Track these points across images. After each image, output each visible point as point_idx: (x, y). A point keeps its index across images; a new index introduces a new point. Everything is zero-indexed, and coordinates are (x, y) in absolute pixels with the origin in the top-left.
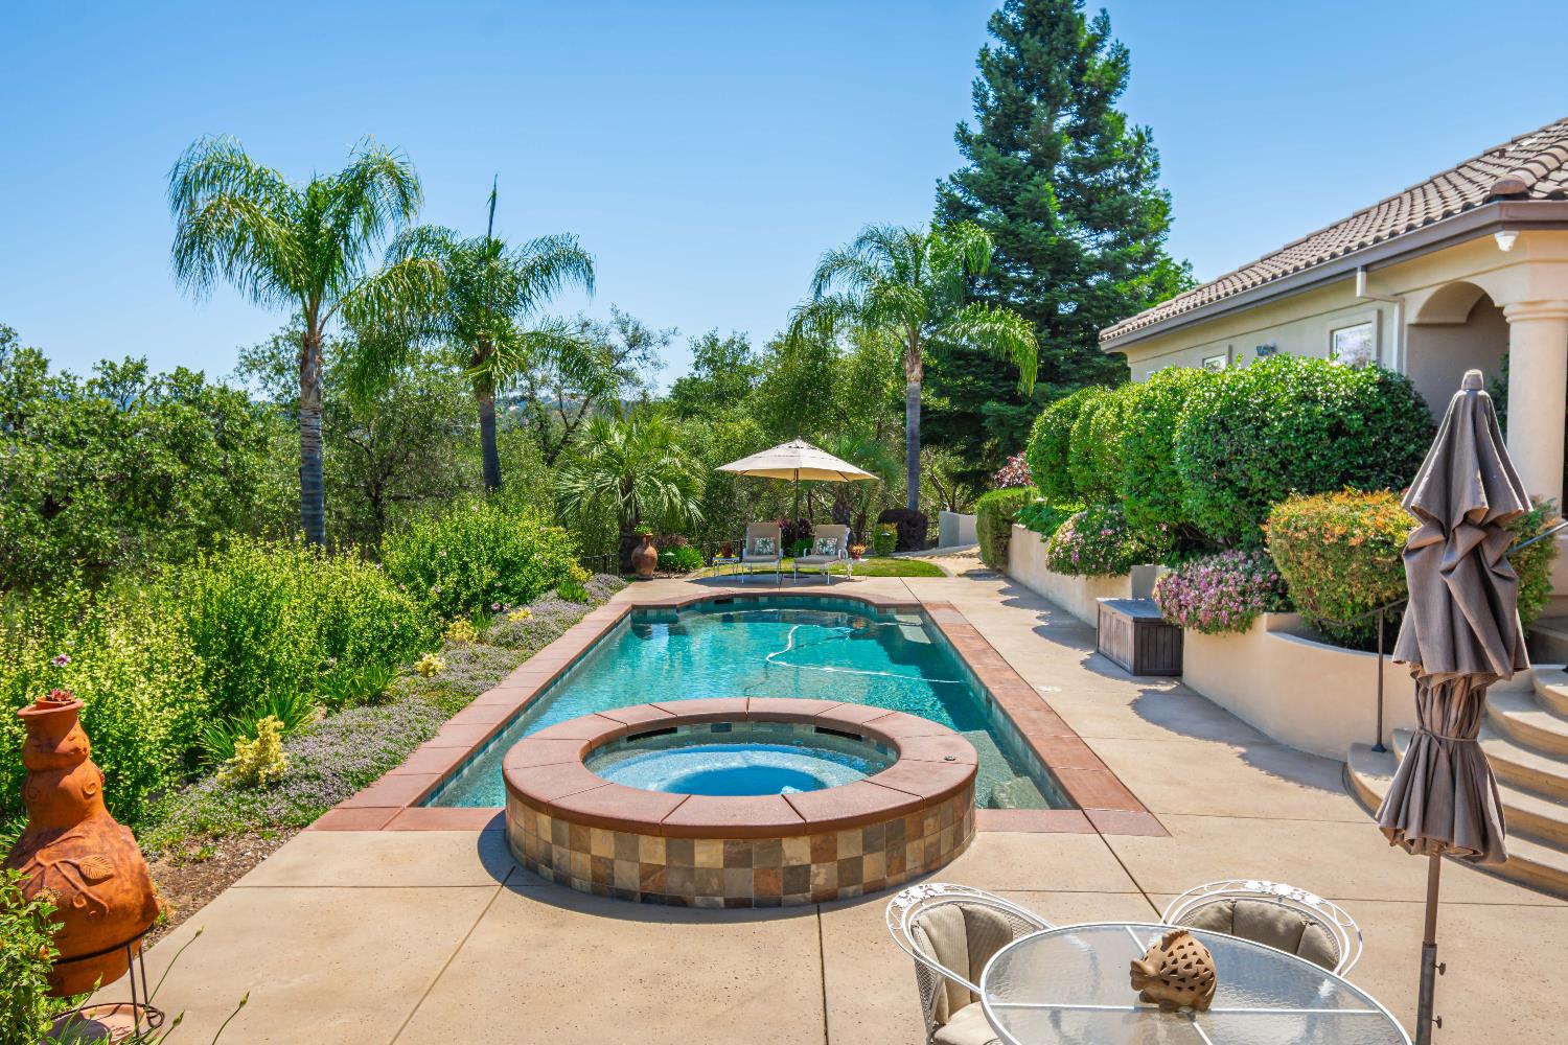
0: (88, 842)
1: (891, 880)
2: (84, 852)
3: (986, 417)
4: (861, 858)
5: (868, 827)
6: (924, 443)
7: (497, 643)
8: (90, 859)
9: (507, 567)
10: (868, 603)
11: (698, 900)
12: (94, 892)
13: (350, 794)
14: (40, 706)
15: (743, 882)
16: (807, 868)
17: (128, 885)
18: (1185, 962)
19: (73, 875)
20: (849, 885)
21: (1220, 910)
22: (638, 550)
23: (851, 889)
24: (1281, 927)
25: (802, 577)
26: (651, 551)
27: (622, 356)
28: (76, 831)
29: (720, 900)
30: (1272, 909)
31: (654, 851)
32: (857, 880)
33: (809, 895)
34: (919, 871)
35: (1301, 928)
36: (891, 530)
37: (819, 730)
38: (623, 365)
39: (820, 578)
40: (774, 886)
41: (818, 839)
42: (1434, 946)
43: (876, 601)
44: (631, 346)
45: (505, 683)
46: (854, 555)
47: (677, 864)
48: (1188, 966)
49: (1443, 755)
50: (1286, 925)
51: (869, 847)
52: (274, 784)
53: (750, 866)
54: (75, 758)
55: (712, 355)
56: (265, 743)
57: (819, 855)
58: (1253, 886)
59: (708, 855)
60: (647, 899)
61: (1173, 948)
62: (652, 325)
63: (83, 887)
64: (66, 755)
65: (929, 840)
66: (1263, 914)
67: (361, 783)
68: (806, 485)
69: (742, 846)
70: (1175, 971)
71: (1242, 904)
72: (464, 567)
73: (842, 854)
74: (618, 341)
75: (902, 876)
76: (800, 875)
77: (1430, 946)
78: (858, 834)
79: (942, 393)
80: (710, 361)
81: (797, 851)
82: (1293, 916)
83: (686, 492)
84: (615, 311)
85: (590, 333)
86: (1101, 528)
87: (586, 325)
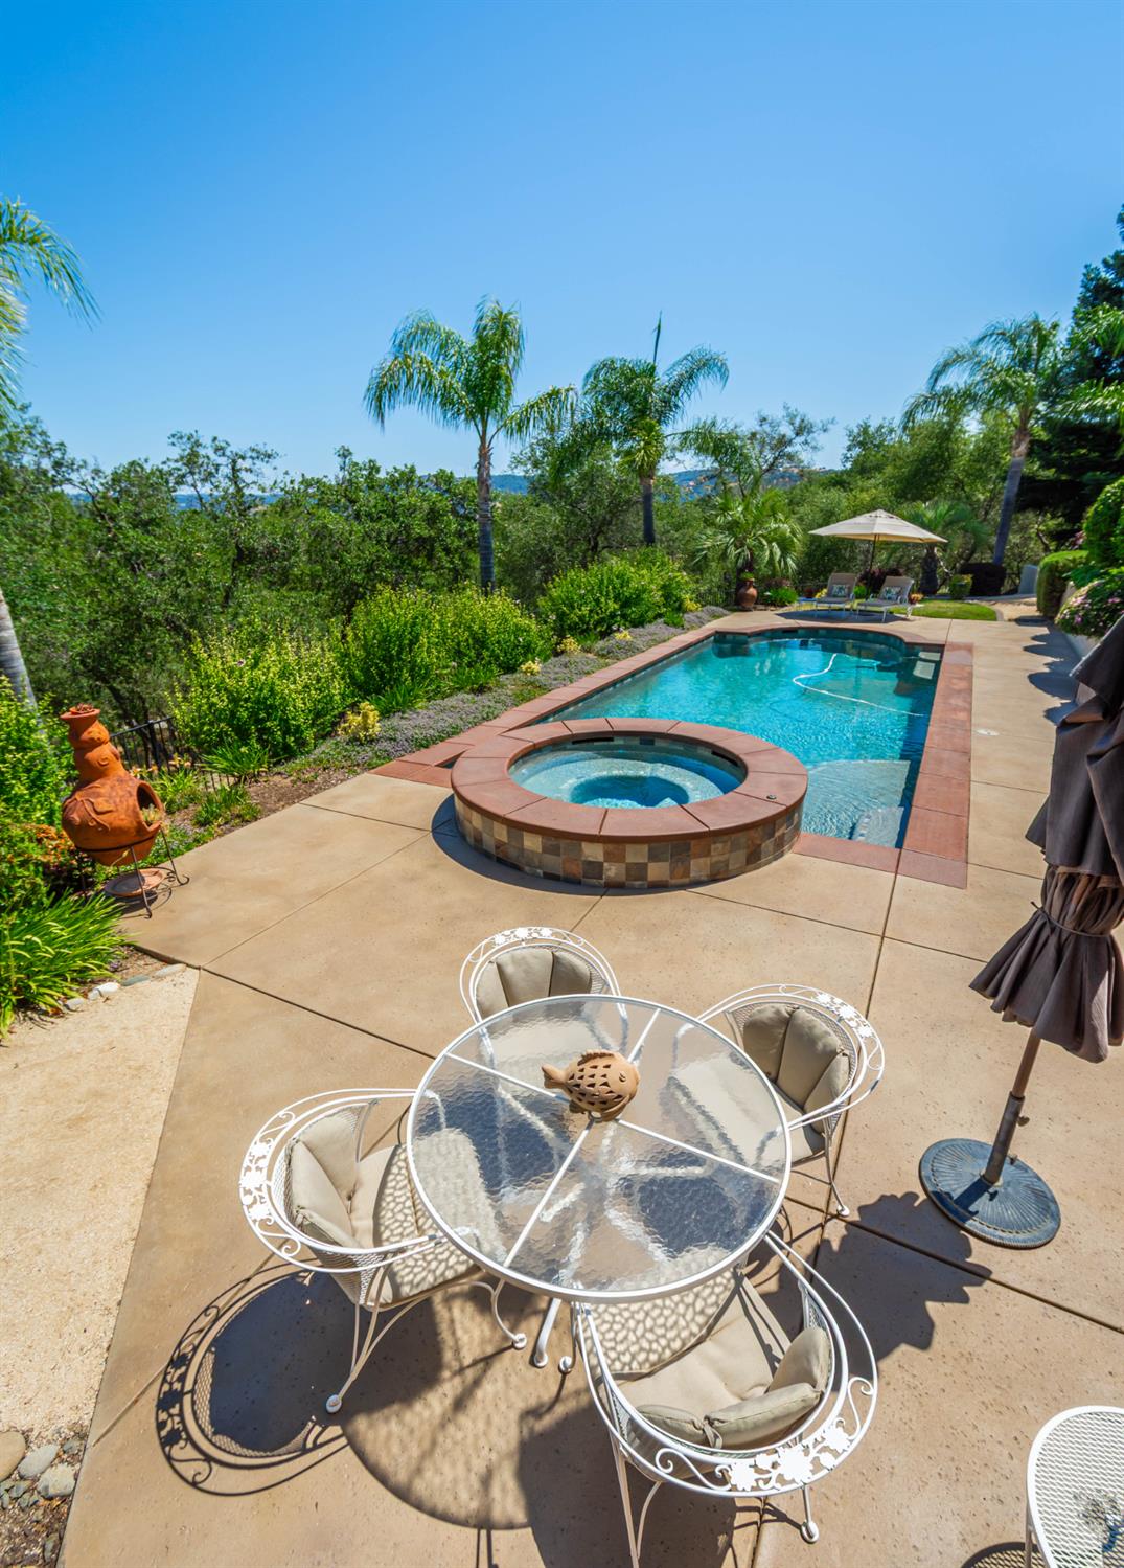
0: (102, 790)
1: (673, 881)
2: (99, 795)
3: (1086, 485)
4: (646, 864)
5: (653, 845)
6: (1022, 508)
7: (597, 654)
8: (100, 800)
9: (626, 603)
10: (901, 640)
11: (527, 869)
12: (100, 819)
13: (412, 752)
14: (73, 714)
15: (554, 863)
16: (601, 865)
17: (123, 817)
18: (592, 1080)
19: (89, 808)
20: (635, 880)
21: (778, 1012)
22: (742, 590)
23: (637, 883)
24: (820, 1046)
25: (867, 616)
26: (752, 591)
27: (790, 442)
28: (96, 784)
29: (540, 872)
30: (821, 1027)
31: (501, 833)
32: (644, 877)
33: (603, 881)
34: (705, 878)
35: (833, 1054)
36: (968, 579)
37: (714, 753)
38: (789, 449)
39: (891, 617)
40: (576, 870)
41: (610, 847)
42: (1021, 1099)
43: (907, 640)
44: (797, 434)
45: (574, 684)
46: (912, 602)
47: (514, 843)
48: (592, 1085)
49: (1053, 941)
50: (825, 1046)
51: (653, 857)
52: (371, 741)
53: (559, 855)
54: (95, 743)
55: (864, 439)
57: (609, 857)
58: (824, 999)
59: (532, 843)
60: (500, 861)
62: (815, 417)
63: (94, 815)
64: (85, 742)
65: (715, 859)
66: (811, 1028)
67: (422, 745)
69: (553, 842)
70: (578, 1085)
71: (802, 1013)
72: (597, 601)
73: (630, 859)
74: (786, 430)
75: (686, 880)
76: (596, 868)
77: (1017, 1098)
78: (645, 848)
79: (1046, 465)
80: (861, 444)
81: (593, 852)
82: (835, 1041)
83: (785, 550)
84: (786, 408)
85: (767, 428)
86: (1111, 595)
87: (764, 420)
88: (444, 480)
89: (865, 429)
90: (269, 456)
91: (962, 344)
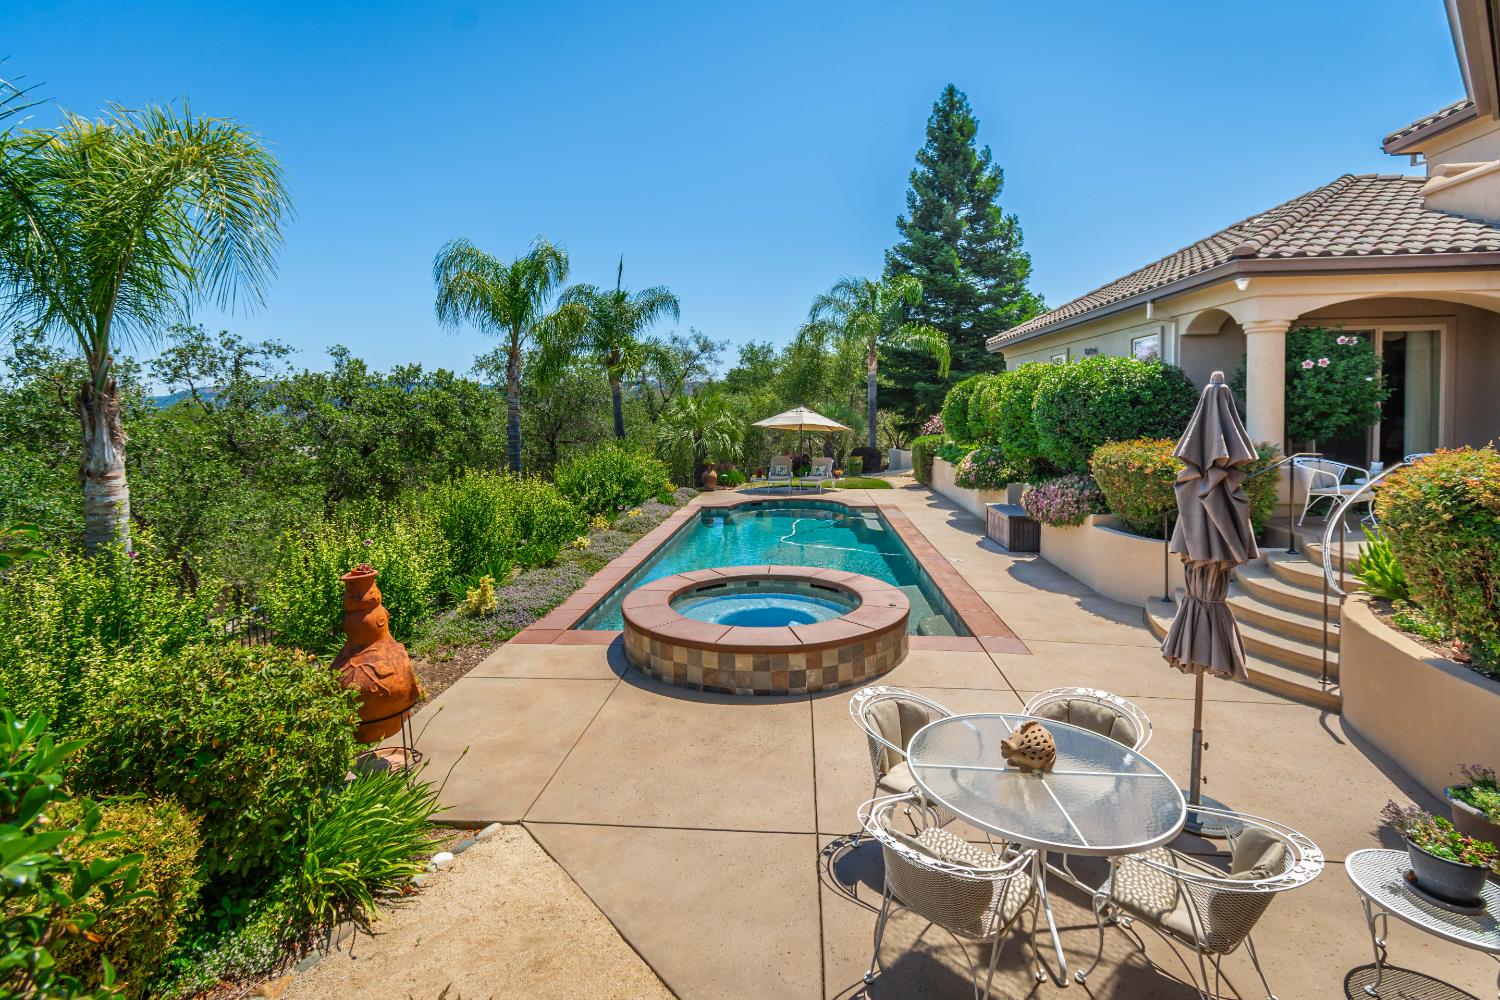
0: (379, 654)
1: (856, 680)
2: (377, 659)
3: (917, 392)
4: (837, 666)
5: (841, 648)
6: (879, 408)
7: (621, 530)
8: (380, 663)
9: (628, 484)
10: (844, 505)
11: (738, 690)
12: (382, 683)
13: (533, 622)
14: (354, 574)
15: (765, 680)
16: (804, 672)
17: (402, 679)
18: (1036, 741)
19: (370, 673)
20: (830, 682)
21: (1060, 706)
22: (705, 473)
23: (832, 685)
24: (1099, 718)
25: (804, 489)
26: (713, 473)
27: (697, 356)
28: (372, 647)
29: (751, 690)
30: (1094, 707)
31: (711, 660)
32: (835, 679)
33: (805, 688)
34: (874, 674)
35: (1112, 719)
36: (859, 460)
37: (812, 586)
38: (697, 362)
39: (815, 490)
40: (784, 683)
41: (811, 655)
42: (1201, 731)
43: (850, 504)
44: (702, 351)
46: (836, 476)
47: (724, 668)
48: (1038, 744)
49: (1203, 611)
50: (1103, 716)
51: (842, 659)
52: (489, 615)
53: (769, 670)
54: (373, 604)
55: (751, 355)
56: (484, 591)
57: (811, 664)
58: (1081, 691)
59: (743, 663)
60: (707, 689)
61: (1028, 732)
62: (714, 338)
63: (376, 680)
64: (367, 602)
65: (879, 655)
66: (1088, 709)
67: (540, 615)
68: (805, 433)
69: (764, 658)
70: (1029, 747)
71: (1074, 703)
72: (602, 485)
73: (825, 664)
74: (694, 348)
75: (863, 678)
76: (799, 677)
77: (1198, 731)
78: (835, 652)
79: (889, 377)
80: (749, 359)
81: (798, 662)
82: (1107, 711)
83: (734, 439)
84: (692, 331)
85: (677, 344)
86: (988, 460)
87: (675, 339)
88: (443, 379)
89: (751, 347)
90: (285, 351)
91: (825, 292)
